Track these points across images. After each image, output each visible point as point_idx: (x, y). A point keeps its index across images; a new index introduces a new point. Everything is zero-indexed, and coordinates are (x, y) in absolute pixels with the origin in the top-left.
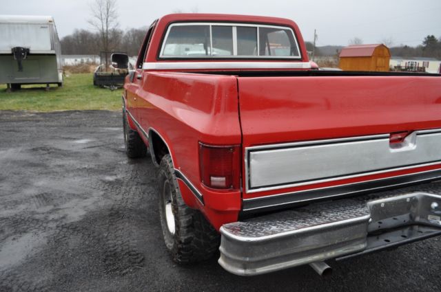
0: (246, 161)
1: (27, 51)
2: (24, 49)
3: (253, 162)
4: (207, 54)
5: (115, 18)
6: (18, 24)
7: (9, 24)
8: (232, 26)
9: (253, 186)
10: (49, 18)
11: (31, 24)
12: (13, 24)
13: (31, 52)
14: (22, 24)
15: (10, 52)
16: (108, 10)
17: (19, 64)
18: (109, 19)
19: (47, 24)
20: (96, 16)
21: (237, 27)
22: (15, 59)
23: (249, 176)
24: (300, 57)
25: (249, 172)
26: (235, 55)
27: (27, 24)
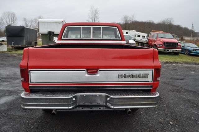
0: (29, 73)
1: (53, 33)
2: (52, 32)
3: (31, 74)
4: (80, 37)
5: (98, 19)
6: (51, 22)
7: (47, 22)
8: (90, 27)
9: (31, 81)
10: (62, 20)
11: (55, 22)
12: (49, 22)
13: (55, 33)
14: (52, 22)
15: (47, 33)
16: (95, 15)
17: (50, 38)
18: (95, 20)
19: (61, 22)
20: (90, 18)
21: (93, 27)
22: (48, 36)
23: (30, 78)
24: (120, 39)
25: (30, 77)
26: (92, 38)
27: (54, 22)
